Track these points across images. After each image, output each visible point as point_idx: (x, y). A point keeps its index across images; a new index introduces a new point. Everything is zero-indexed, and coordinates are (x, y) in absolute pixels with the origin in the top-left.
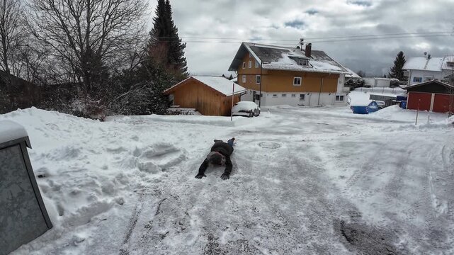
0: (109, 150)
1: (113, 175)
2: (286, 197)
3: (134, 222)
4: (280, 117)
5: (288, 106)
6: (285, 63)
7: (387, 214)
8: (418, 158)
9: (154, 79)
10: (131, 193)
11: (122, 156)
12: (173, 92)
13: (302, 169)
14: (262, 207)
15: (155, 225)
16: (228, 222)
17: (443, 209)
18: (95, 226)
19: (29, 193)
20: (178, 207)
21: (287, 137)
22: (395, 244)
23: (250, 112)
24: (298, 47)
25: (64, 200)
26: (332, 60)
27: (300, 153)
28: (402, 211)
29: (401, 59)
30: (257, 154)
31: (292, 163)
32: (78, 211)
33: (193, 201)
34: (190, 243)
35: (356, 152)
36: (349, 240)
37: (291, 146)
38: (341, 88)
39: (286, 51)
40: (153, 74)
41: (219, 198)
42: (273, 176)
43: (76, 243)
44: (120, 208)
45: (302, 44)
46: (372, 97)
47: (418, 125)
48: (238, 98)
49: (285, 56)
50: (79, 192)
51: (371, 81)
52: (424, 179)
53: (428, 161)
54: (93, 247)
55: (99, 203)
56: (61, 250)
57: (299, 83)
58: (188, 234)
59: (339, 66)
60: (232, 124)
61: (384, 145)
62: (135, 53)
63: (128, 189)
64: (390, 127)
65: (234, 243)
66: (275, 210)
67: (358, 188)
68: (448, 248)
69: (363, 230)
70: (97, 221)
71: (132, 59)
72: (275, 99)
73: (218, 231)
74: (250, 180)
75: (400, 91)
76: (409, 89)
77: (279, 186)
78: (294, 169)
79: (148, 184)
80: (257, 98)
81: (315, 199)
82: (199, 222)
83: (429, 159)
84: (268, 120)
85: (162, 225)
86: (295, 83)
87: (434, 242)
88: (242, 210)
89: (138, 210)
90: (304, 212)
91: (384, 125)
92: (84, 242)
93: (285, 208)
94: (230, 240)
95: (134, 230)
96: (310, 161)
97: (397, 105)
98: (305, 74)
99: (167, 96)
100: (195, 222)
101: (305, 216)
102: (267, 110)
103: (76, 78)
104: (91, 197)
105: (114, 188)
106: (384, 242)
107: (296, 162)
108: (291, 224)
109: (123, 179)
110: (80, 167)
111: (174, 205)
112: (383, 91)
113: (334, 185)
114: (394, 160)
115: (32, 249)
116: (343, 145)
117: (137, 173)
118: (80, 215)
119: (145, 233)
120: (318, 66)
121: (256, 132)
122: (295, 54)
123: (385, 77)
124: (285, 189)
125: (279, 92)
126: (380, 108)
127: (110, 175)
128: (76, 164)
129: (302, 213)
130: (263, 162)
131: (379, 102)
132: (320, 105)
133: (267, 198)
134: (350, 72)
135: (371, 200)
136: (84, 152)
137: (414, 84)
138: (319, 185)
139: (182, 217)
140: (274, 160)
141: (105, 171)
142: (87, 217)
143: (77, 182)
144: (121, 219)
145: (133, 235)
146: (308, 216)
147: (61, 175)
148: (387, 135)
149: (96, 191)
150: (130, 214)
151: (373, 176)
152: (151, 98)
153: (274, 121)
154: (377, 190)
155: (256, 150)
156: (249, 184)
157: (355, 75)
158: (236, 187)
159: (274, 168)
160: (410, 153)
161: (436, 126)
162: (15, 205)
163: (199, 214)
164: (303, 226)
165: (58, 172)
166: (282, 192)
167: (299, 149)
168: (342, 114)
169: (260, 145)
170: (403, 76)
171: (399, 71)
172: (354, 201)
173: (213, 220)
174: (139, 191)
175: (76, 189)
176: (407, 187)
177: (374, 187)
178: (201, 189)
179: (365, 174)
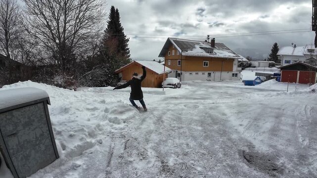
0: (88, 109)
1: (94, 124)
2: (206, 137)
3: (111, 154)
4: (195, 88)
5: (200, 81)
6: (197, 52)
7: (271, 146)
8: (289, 113)
9: (109, 62)
10: (105, 136)
11: (96, 113)
12: (122, 71)
13: (215, 121)
14: (192, 144)
15: (125, 155)
16: (172, 153)
17: (306, 143)
18: (86, 157)
19: (46, 134)
20: (138, 145)
21: (202, 101)
22: (277, 163)
23: (175, 85)
24: (206, 41)
25: (65, 140)
26: (229, 49)
27: (213, 111)
28: (280, 144)
29: (276, 48)
30: (184, 112)
31: (208, 117)
32: (75, 147)
33: (147, 141)
34: (150, 165)
35: (248, 110)
36: (248, 161)
37: (205, 107)
38: (235, 68)
39: (198, 44)
40: (108, 59)
41: (164, 139)
42: (196, 125)
43: (75, 168)
44: (100, 146)
45: (209, 39)
46: (257, 74)
47: (289, 92)
48: (166, 75)
49: (197, 47)
50: (74, 135)
51: (255, 63)
52: (293, 126)
53: (296, 114)
54: (86, 170)
55: (88, 142)
56: (65, 172)
57: (207, 65)
58: (147, 161)
59: (234, 53)
60: (164, 93)
61: (267, 105)
62: (96, 45)
63: (103, 134)
64: (270, 94)
65: (178, 165)
66: (201, 145)
67: (252, 131)
68: (310, 165)
69: (257, 155)
70: (86, 154)
71: (94, 49)
72: (191, 76)
73: (166, 158)
74: (182, 128)
75: (276, 70)
76: (282, 68)
77: (202, 131)
78: (210, 121)
79: (116, 131)
80: (178, 75)
81: (225, 138)
82: (153, 153)
83: (296, 113)
84: (187, 91)
85: (130, 155)
86: (204, 65)
87: (301, 161)
88: (180, 145)
89: (112, 147)
90: (219, 146)
91: (265, 93)
92: (80, 167)
93: (207, 143)
94: (175, 163)
95: (112, 159)
96: (219, 115)
97: (274, 79)
98: (211, 59)
99: (117, 74)
100: (151, 153)
101: (220, 148)
102: (186, 84)
103: (56, 61)
104: (83, 138)
105: (95, 133)
106: (270, 162)
107: (210, 116)
108: (212, 153)
109: (100, 128)
110: (73, 119)
111: (135, 144)
112: (264, 70)
113: (236, 130)
114: (273, 114)
115: (46, 172)
116: (239, 105)
117: (108, 124)
118: (76, 150)
119: (119, 161)
120: (220, 53)
121: (181, 98)
122: (204, 46)
123: (265, 60)
124: (205, 132)
125: (193, 71)
126: (262, 81)
127: (92, 124)
128: (70, 117)
129: (218, 147)
130: (189, 116)
131: (262, 78)
132: (221, 80)
133: (195, 138)
134: (241, 57)
135: (260, 138)
136: (73, 110)
137: (285, 65)
138: (227, 130)
139: (142, 151)
140: (196, 116)
141: (89, 122)
142: (80, 152)
143: (73, 129)
144: (102, 152)
145: (112, 162)
146: (222, 148)
147: (61, 124)
148: (268, 99)
149: (85, 134)
150: (108, 149)
151: (261, 124)
152: (106, 75)
153: (191, 91)
154: (264, 132)
155: (183, 109)
156: (182, 131)
157: (245, 59)
158: (174, 132)
159: (197, 120)
160: (283, 110)
161: (301, 93)
162: (38, 143)
163: (153, 148)
164: (220, 154)
165: (58, 122)
166: (204, 135)
167: (211, 108)
168: (237, 86)
169: (185, 106)
170: (277, 59)
171: (274, 56)
172: (249, 139)
173: (162, 152)
174: (111, 135)
175: (72, 133)
176: (283, 130)
177: (262, 130)
178: (151, 133)
179: (255, 123)
